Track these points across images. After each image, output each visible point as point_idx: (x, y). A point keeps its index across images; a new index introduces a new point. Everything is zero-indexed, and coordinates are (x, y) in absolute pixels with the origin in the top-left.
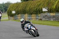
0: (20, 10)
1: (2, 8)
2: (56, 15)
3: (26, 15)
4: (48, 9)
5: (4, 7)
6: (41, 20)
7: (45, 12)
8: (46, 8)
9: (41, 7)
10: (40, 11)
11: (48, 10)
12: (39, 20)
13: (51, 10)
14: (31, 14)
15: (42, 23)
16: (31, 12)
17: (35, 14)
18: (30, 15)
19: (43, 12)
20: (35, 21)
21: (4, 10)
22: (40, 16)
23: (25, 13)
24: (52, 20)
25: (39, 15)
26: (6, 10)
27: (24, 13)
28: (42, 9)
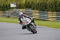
4: (16, 5)
6: (9, 17)
7: (13, 8)
8: (14, 4)
10: (8, 8)
11: (17, 6)
12: (7, 17)
13: (20, 6)
19: (11, 8)
20: (2, 19)
25: (6, 12)
28: (10, 5)
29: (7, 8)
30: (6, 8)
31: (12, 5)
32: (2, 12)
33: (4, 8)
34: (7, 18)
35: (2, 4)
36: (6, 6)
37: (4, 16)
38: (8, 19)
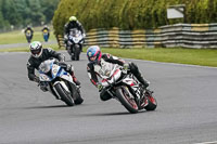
0: (95, 16)
1: (36, 11)
2: (212, 29)
3: (116, 31)
4: (184, 13)
5: (43, 6)
6: (163, 46)
7: (175, 21)
8: (177, 9)
9: (161, 5)
10: (160, 20)
11: (185, 16)
12: (157, 46)
13: (193, 14)
14: (131, 28)
15: (166, 55)
16: (131, 21)
17: (143, 28)
18: (127, 32)
19: (168, 20)
20: (144, 51)
21: (44, 17)
22: (160, 34)
23: (111, 26)
24: (199, 47)
25: (156, 31)
26: (49, 17)
27: (108, 25)
28: (164, 13)
29: (157, 20)
30: (153, 21)
31: (172, 14)
32: (144, 31)
33: (149, 20)
34: (157, 50)
35: (144, 10)
36: (156, 15)
37: (148, 43)
38: (160, 52)
